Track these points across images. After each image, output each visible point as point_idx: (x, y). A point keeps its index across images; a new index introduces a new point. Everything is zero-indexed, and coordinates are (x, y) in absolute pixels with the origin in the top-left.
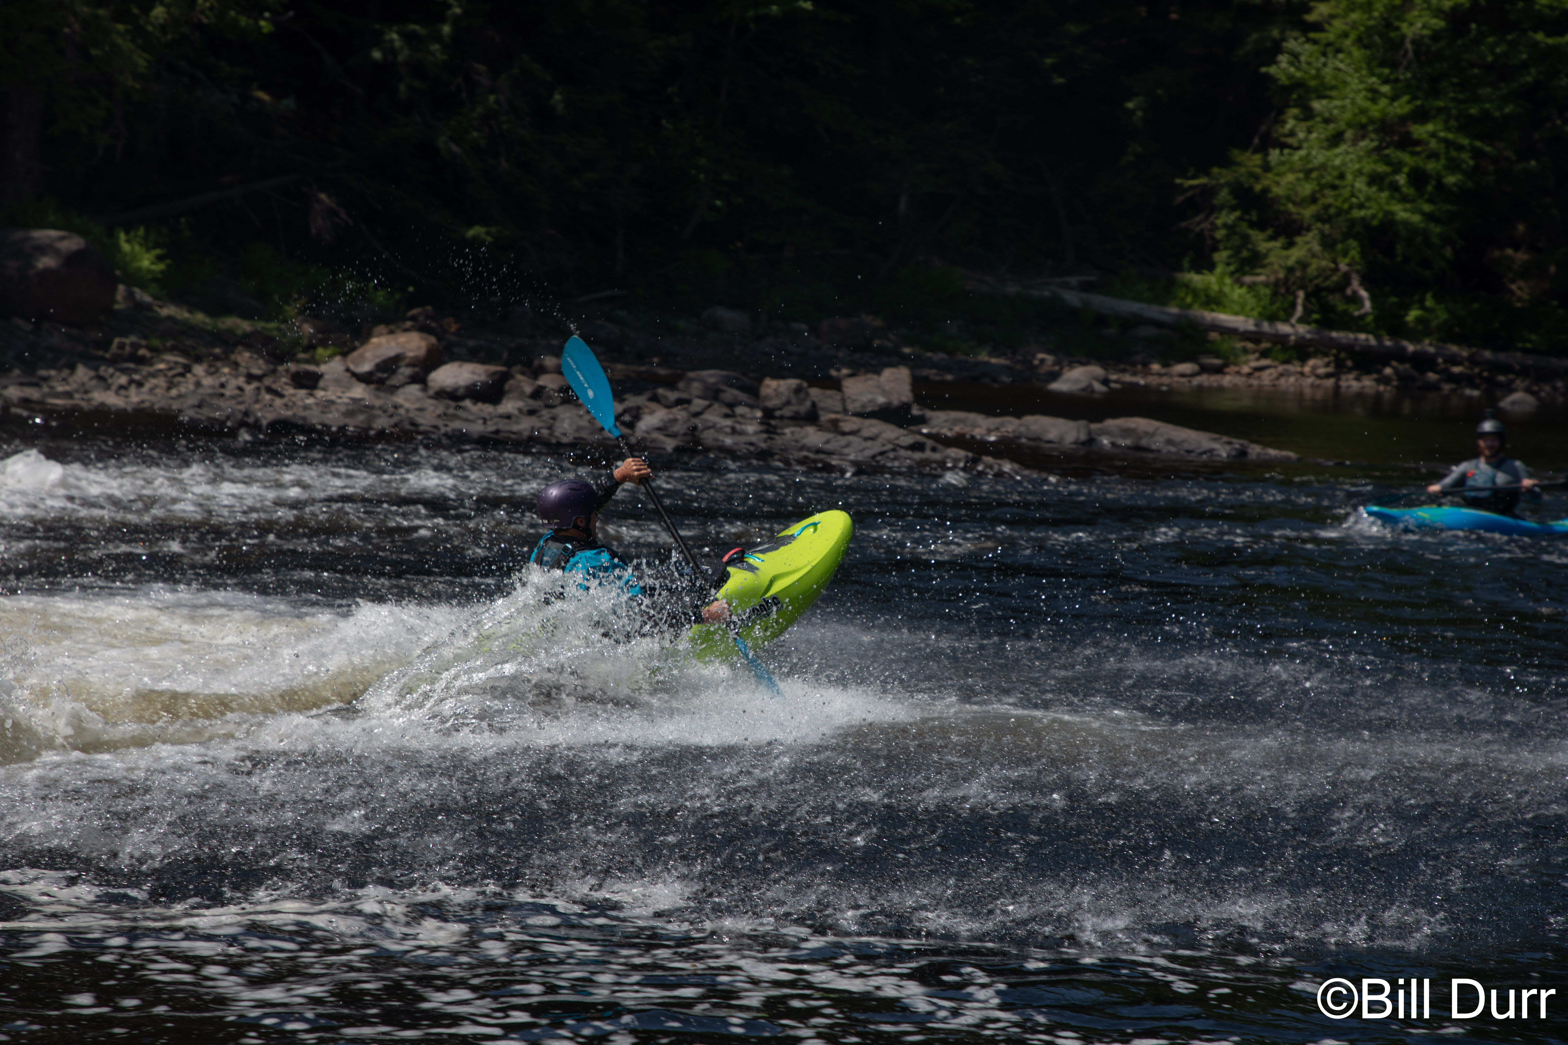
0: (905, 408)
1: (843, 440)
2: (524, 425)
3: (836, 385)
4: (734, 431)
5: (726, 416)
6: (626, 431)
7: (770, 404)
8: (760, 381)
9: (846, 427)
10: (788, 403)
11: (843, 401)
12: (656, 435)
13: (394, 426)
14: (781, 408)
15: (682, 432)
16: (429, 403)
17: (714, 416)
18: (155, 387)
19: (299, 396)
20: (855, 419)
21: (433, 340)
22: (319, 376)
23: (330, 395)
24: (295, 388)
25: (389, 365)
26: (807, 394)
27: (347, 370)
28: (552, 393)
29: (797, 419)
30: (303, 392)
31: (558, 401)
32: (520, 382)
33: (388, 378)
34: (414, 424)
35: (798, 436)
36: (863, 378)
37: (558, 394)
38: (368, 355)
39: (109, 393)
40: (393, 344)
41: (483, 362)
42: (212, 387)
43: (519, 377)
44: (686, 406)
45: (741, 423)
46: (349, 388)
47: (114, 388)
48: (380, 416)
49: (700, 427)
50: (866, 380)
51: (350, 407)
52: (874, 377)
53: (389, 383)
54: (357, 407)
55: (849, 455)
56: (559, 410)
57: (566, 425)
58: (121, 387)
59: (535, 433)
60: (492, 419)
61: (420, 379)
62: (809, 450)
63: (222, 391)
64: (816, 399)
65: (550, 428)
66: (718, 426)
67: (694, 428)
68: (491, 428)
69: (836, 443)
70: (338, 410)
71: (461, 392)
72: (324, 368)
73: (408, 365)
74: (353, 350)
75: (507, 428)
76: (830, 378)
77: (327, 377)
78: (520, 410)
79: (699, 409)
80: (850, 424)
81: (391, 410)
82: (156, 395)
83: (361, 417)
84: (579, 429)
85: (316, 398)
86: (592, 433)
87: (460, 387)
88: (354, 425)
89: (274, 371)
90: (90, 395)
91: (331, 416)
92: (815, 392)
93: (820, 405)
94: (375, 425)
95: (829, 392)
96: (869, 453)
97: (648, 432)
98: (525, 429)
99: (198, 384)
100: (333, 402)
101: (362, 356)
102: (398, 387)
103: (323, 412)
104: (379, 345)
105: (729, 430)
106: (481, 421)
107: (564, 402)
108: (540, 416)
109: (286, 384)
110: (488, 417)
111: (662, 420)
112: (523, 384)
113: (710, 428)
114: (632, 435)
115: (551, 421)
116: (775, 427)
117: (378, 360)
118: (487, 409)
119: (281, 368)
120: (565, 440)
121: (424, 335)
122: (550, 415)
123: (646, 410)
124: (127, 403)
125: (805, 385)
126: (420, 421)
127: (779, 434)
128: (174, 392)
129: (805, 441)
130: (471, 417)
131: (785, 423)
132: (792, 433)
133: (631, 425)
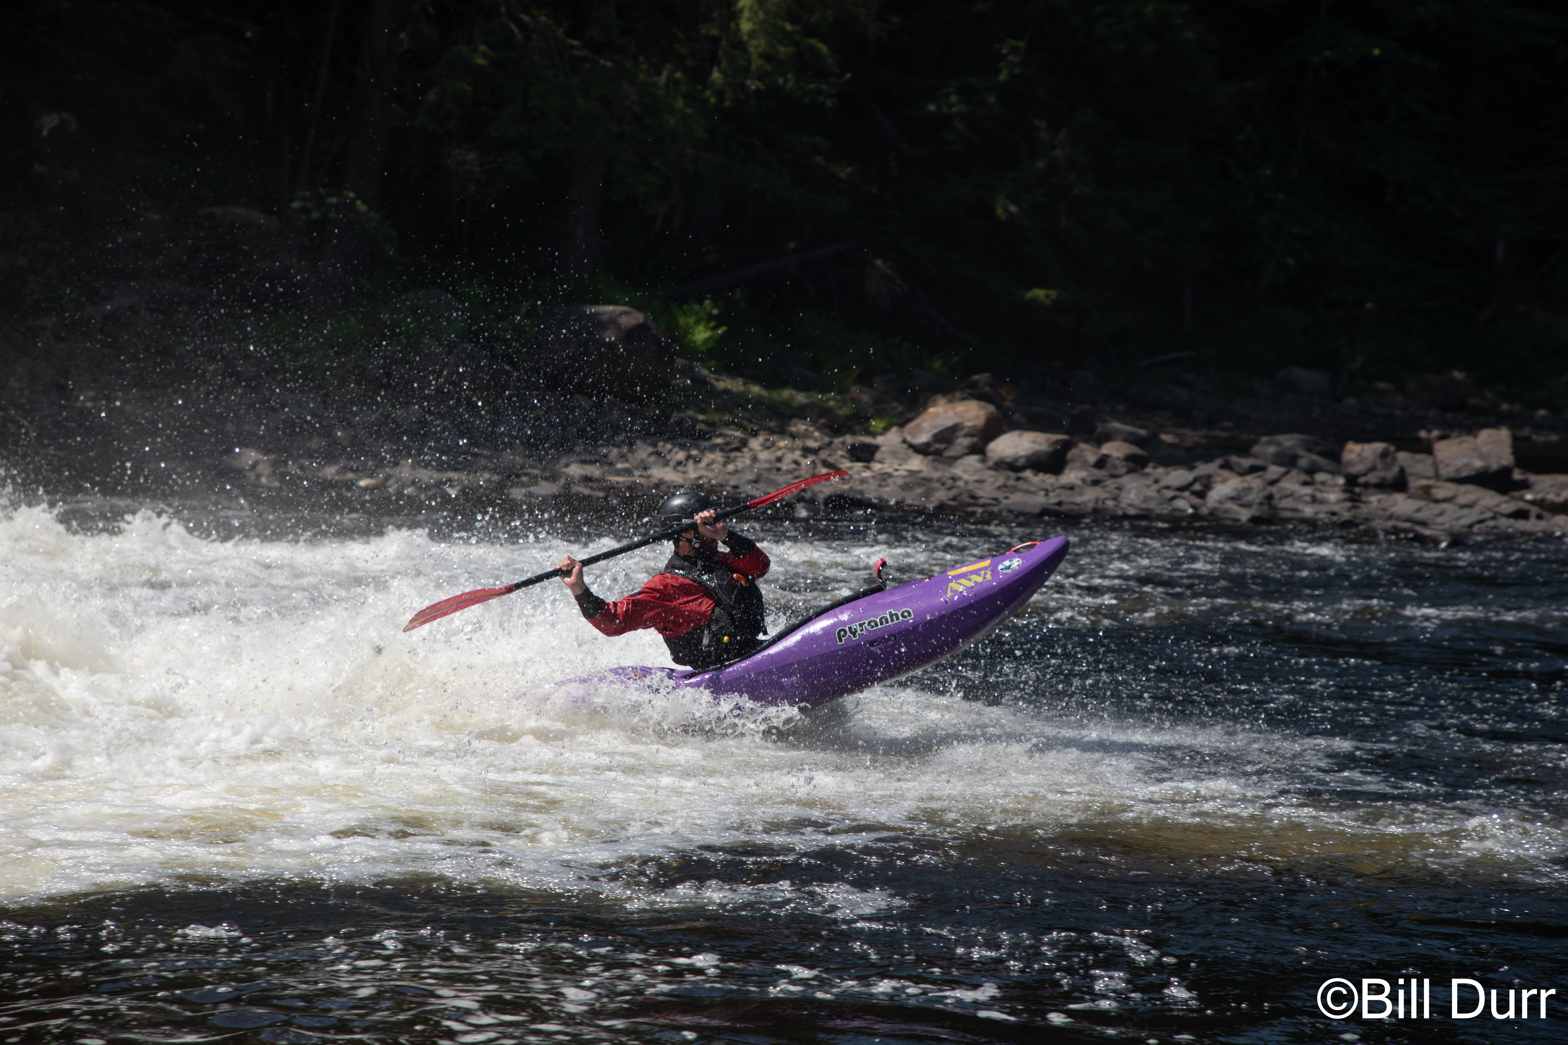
0: (1505, 471)
1: (1437, 508)
2: (1088, 497)
3: (1427, 449)
4: (1314, 500)
5: (1305, 484)
6: (1196, 501)
7: (1354, 470)
8: (1342, 444)
9: (1440, 493)
10: (1373, 469)
11: (1435, 465)
12: (1229, 505)
13: (954, 499)
14: (1365, 475)
15: (1257, 501)
16: (989, 475)
17: (1292, 484)
18: (713, 462)
19: (855, 469)
20: (1449, 485)
21: (991, 408)
22: (876, 448)
23: (887, 468)
24: (852, 461)
25: (946, 436)
26: (1395, 459)
27: (904, 441)
28: (1117, 462)
29: (1383, 486)
30: (859, 465)
31: (1123, 470)
32: (1083, 450)
33: (946, 449)
34: (973, 497)
35: (1385, 505)
36: (1457, 441)
37: (1124, 463)
38: (925, 425)
39: (668, 469)
40: (951, 414)
41: (1044, 430)
42: (768, 461)
43: (1083, 446)
44: (1261, 473)
45: (1321, 491)
46: (906, 460)
47: (672, 463)
48: (937, 489)
49: (1277, 496)
50: (1461, 443)
51: (908, 480)
52: (1470, 439)
53: (947, 454)
54: (914, 480)
55: (1443, 524)
56: (1125, 480)
57: (1132, 495)
58: (679, 463)
59: (1100, 505)
60: (1054, 490)
61: (978, 449)
62: (1398, 518)
63: (779, 465)
64: (1405, 464)
65: (1115, 499)
66: (1296, 495)
67: (1270, 497)
68: (1053, 500)
69: (1428, 511)
70: (895, 483)
71: (1021, 462)
72: (879, 440)
73: (966, 436)
74: (909, 420)
75: (1070, 500)
76: (1420, 440)
77: (883, 449)
78: (1084, 480)
79: (1274, 477)
80: (1443, 491)
81: (950, 482)
82: (713, 470)
83: (919, 490)
84: (1146, 499)
85: (873, 471)
86: (1161, 504)
87: (1020, 457)
88: (911, 499)
89: (830, 444)
90: (649, 472)
91: (888, 489)
92: (1403, 457)
93: (1409, 470)
94: (933, 499)
95: (1419, 456)
96: (1464, 522)
97: (1220, 502)
98: (1090, 501)
99: (755, 459)
100: (890, 475)
101: (919, 427)
102: (956, 458)
103: (880, 486)
104: (937, 415)
105: (1308, 499)
106: (1042, 493)
107: (1130, 471)
108: (1104, 487)
109: (842, 456)
110: (1050, 488)
111: (1236, 489)
112: (1086, 453)
113: (1287, 496)
114: (1204, 505)
115: (1117, 492)
116: (1359, 495)
117: (935, 431)
118: (1049, 479)
119: (837, 441)
120: (1132, 512)
121: (983, 403)
122: (1114, 486)
123: (1218, 479)
124: (685, 480)
125: (1392, 448)
126: (980, 493)
127: (1364, 502)
128: (731, 467)
129: (1393, 510)
130: (1032, 489)
131: (1370, 491)
132: (1379, 501)
133: (1201, 495)
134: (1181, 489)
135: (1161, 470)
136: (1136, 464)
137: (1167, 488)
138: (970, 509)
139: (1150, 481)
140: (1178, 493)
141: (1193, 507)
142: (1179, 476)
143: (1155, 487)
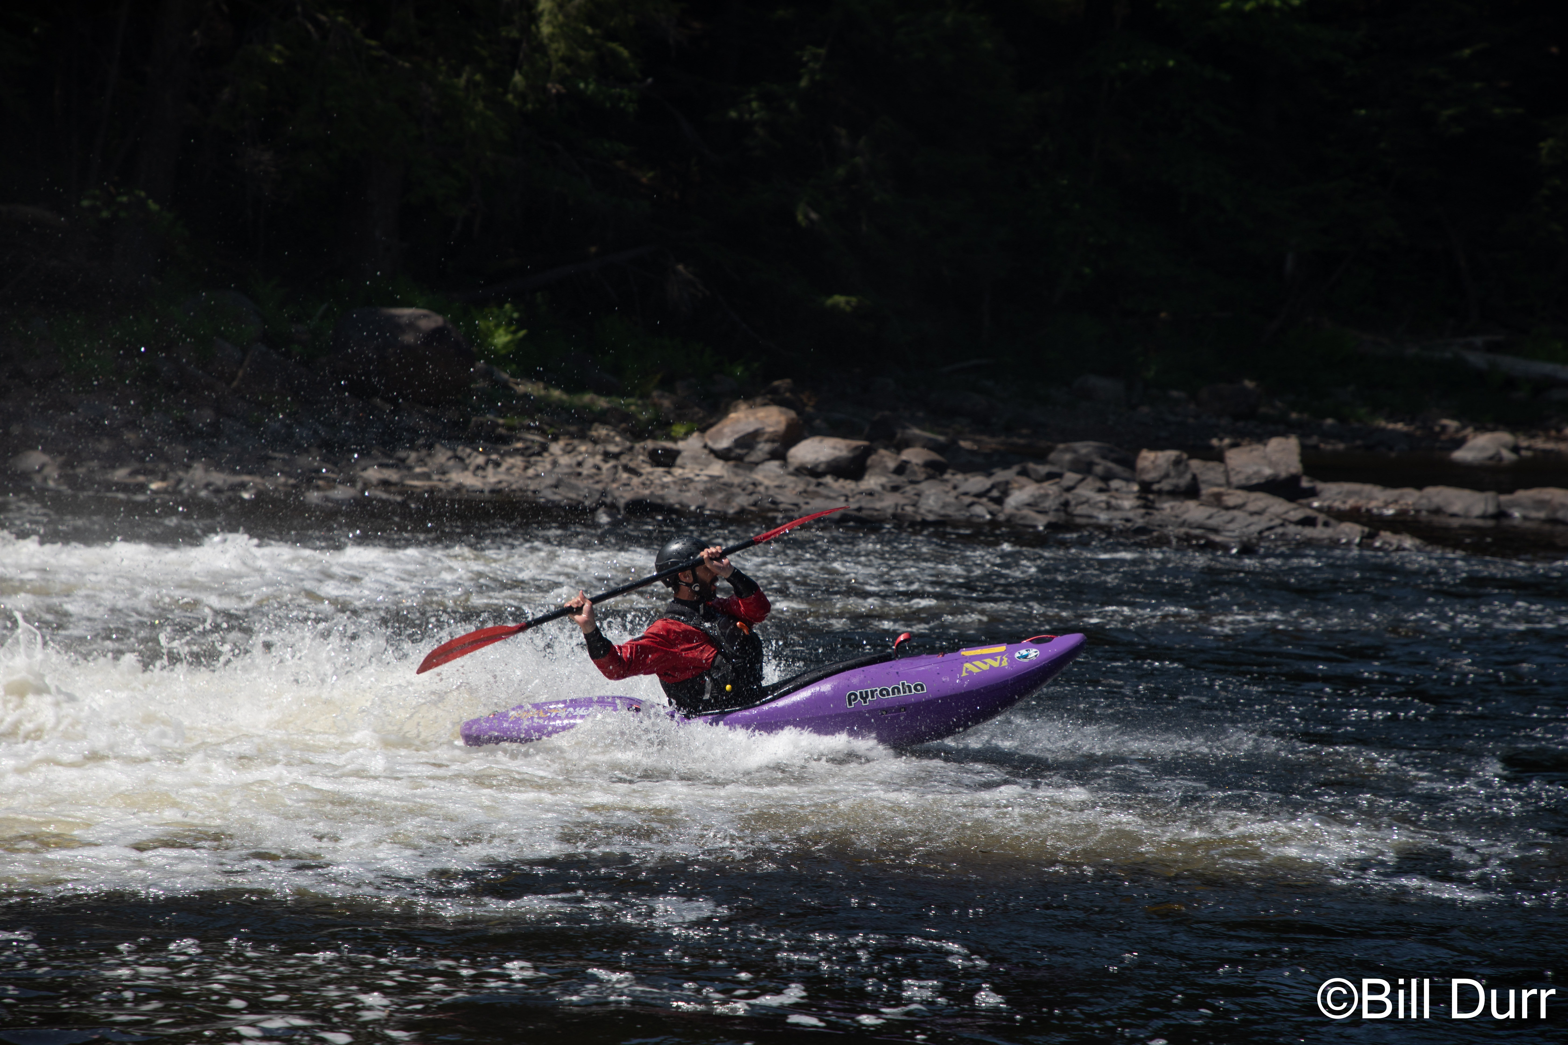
0: (1294, 479)
1: (1227, 515)
2: (888, 503)
3: (1219, 457)
4: (1109, 507)
5: (1101, 490)
6: (994, 507)
7: (1147, 477)
8: (1136, 451)
9: (1230, 501)
10: (1167, 476)
11: (1227, 473)
12: (1026, 512)
13: (755, 504)
14: (1159, 482)
15: (1054, 507)
16: (790, 480)
17: (1087, 491)
18: (513, 466)
19: (656, 474)
20: (1239, 492)
21: (792, 414)
22: (677, 453)
23: (688, 473)
24: (652, 466)
25: (748, 441)
26: (1187, 466)
27: (705, 446)
28: (916, 468)
29: (1176, 494)
30: (660, 470)
31: (922, 476)
32: (883, 457)
33: (747, 454)
34: (774, 502)
35: (1178, 512)
36: (1248, 448)
37: (923, 469)
38: (727, 430)
39: (466, 473)
40: (752, 419)
41: (844, 436)
42: (570, 466)
43: (882, 452)
44: (1057, 480)
45: (1116, 498)
46: (707, 465)
47: (471, 468)
48: (739, 495)
49: (1073, 503)
50: (1251, 451)
51: (709, 485)
52: (1260, 447)
53: (748, 459)
54: (715, 486)
55: (1233, 531)
56: (924, 486)
57: (931, 501)
58: (478, 467)
59: (899, 511)
60: (853, 496)
61: (779, 455)
62: (1190, 526)
63: (579, 470)
64: (1197, 472)
65: (914, 505)
66: (1092, 501)
67: (1066, 504)
68: (853, 506)
69: (1219, 518)
70: (696, 488)
71: (822, 468)
72: (681, 445)
73: (767, 441)
74: (711, 425)
75: (870, 505)
76: (1212, 448)
77: (685, 454)
78: (883, 486)
79: (1071, 483)
80: (1234, 498)
81: (751, 487)
82: (513, 475)
83: (720, 496)
84: (945, 506)
85: (673, 476)
86: (959, 510)
87: (821, 463)
88: (712, 504)
89: (631, 449)
90: (448, 476)
91: (689, 494)
92: (1195, 464)
93: (1201, 478)
94: (734, 504)
95: (1211, 464)
96: (1255, 529)
97: (1017, 509)
98: (889, 507)
99: (555, 463)
100: (691, 480)
101: (720, 432)
102: (757, 464)
103: (681, 491)
104: (738, 421)
105: (1103, 505)
106: (843, 499)
107: (929, 477)
108: (903, 493)
109: (643, 461)
110: (850, 494)
111: (1033, 496)
112: (886, 459)
113: (1083, 503)
114: (1001, 511)
115: (916, 498)
116: (1153, 502)
117: (736, 436)
118: (849, 485)
119: (638, 446)
120: (931, 517)
121: (784, 409)
122: (914, 492)
123: (1016, 485)
124: (484, 484)
125: (1185, 456)
126: (780, 498)
127: (1157, 509)
128: (531, 472)
129: (1185, 516)
130: (832, 494)
131: (1164, 497)
132: (1172, 508)
133: (999, 501)
134: (979, 495)
135: (959, 477)
136: (935, 470)
137: (966, 494)
138: (770, 514)
139: (949, 487)
140: (975, 499)
141: (991, 513)
142: (977, 483)
143: (954, 493)
